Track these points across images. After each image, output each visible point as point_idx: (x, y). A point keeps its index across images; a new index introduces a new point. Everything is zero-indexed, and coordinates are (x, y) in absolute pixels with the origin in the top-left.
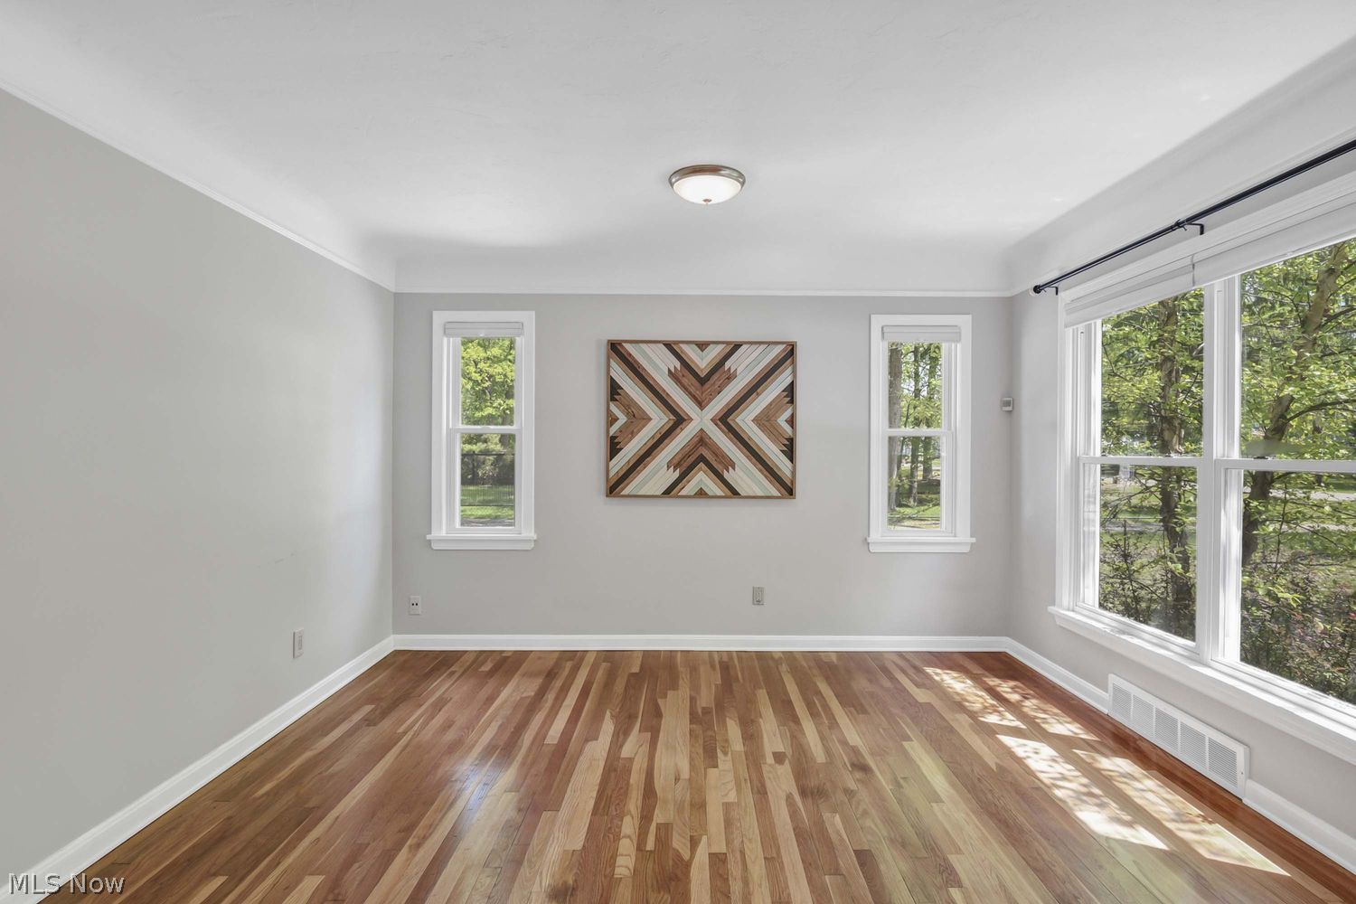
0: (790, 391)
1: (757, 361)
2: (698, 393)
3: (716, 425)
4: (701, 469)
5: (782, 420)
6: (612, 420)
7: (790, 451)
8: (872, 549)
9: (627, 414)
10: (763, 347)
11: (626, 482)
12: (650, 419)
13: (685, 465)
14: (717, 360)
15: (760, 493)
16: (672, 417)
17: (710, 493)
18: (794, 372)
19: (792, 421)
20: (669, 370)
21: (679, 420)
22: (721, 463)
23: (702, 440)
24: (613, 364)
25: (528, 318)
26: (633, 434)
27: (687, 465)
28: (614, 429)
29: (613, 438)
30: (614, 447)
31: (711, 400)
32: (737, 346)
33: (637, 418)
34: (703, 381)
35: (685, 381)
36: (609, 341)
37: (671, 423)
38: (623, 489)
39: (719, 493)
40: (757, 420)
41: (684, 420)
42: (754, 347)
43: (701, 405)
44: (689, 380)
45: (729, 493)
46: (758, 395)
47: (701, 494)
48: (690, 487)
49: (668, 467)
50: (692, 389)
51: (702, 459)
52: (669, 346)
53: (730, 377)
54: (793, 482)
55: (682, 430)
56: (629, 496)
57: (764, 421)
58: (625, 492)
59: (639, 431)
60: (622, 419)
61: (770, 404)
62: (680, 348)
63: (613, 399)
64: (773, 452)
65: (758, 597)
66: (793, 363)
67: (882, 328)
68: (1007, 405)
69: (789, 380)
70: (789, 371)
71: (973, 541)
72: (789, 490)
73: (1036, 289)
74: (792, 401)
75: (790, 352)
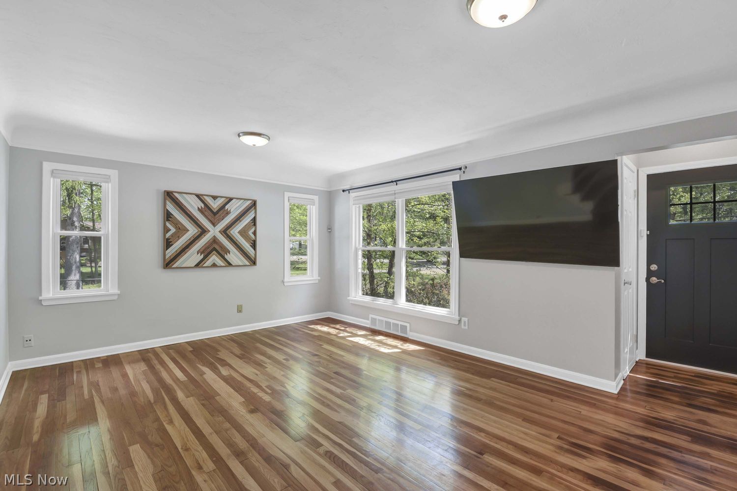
0: (254, 220)
1: (240, 206)
2: (212, 219)
3: (221, 234)
4: (214, 254)
5: (251, 233)
6: (166, 230)
7: (254, 245)
8: (285, 284)
9: (176, 228)
10: (242, 201)
11: (175, 261)
12: (188, 230)
13: (206, 253)
14: (222, 205)
15: (241, 264)
16: (200, 230)
17: (218, 265)
18: (256, 212)
19: (255, 233)
20: (198, 208)
21: (203, 231)
22: (223, 251)
23: (215, 240)
24: (168, 203)
25: (114, 173)
26: (179, 238)
27: (207, 252)
28: (168, 235)
29: (167, 239)
30: (168, 244)
31: (219, 223)
32: (231, 199)
33: (181, 230)
34: (215, 214)
35: (206, 213)
36: (165, 191)
37: (199, 233)
38: (173, 265)
39: (223, 264)
40: (240, 232)
41: (206, 231)
42: (238, 200)
43: (214, 225)
44: (208, 213)
45: (227, 264)
46: (240, 221)
47: (214, 265)
48: (209, 263)
49: (198, 253)
50: (210, 217)
51: (215, 249)
52: (198, 196)
53: (228, 213)
54: (255, 258)
55: (205, 236)
56: (177, 268)
57: (243, 233)
58: (175, 266)
59: (182, 236)
60: (173, 230)
61: (246, 226)
62: (205, 199)
63: (168, 220)
64: (247, 246)
65: (240, 310)
66: (255, 208)
67: (289, 197)
68: (329, 229)
69: (253, 216)
70: (253, 212)
71: (319, 278)
72: (254, 262)
73: (344, 191)
74: (255, 225)
75: (254, 204)
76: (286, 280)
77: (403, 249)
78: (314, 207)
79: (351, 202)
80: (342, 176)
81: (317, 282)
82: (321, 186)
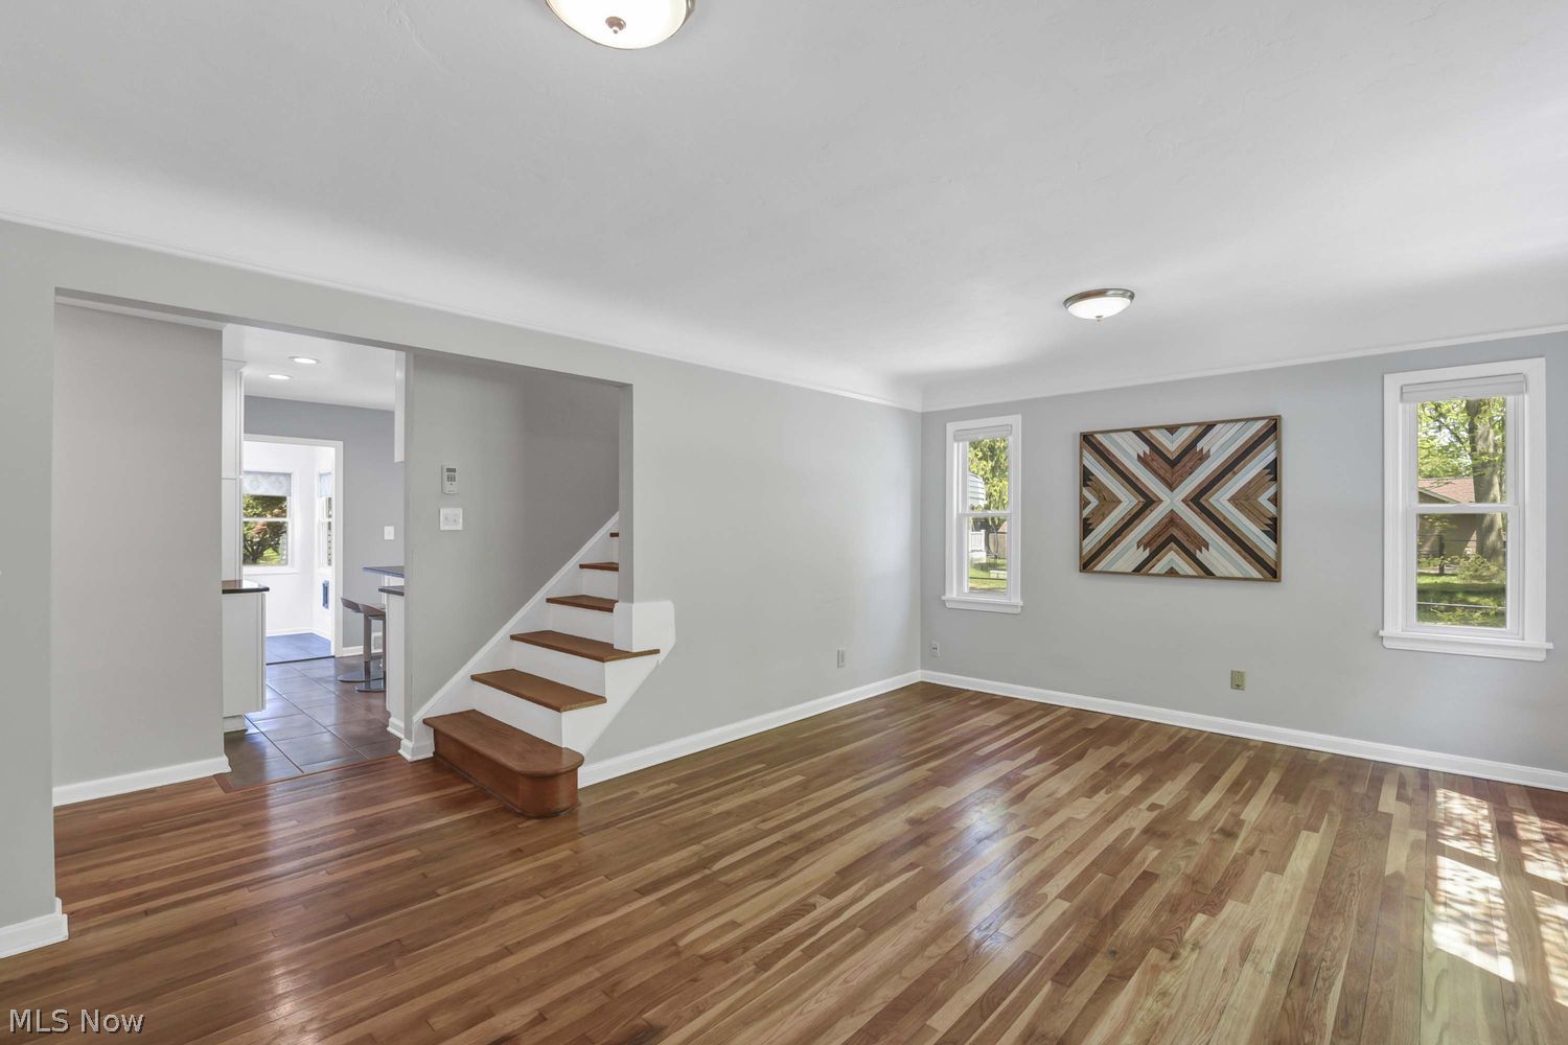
0: (1274, 470)
1: (1234, 439)
2: (1168, 476)
3: (1187, 505)
4: (1171, 549)
5: (1264, 500)
6: (1084, 503)
7: (1273, 529)
8: (1388, 644)
9: (1099, 498)
10: (1240, 424)
11: (1098, 559)
12: (1119, 502)
13: (1155, 546)
14: (1188, 442)
15: (1237, 574)
16: (1142, 499)
17: (1181, 573)
18: (1278, 448)
19: (1275, 500)
20: (1138, 455)
21: (1149, 502)
22: (1192, 542)
23: (1172, 519)
24: (1085, 453)
25: (1016, 421)
26: (1104, 516)
27: (1157, 544)
28: (1086, 512)
29: (1086, 520)
30: (1086, 528)
31: (1182, 481)
32: (1210, 426)
33: (1108, 501)
34: (1173, 463)
35: (1155, 465)
36: (1081, 434)
37: (1141, 505)
38: (1094, 566)
39: (1191, 572)
40: (1234, 500)
41: (1154, 502)
42: (1232, 424)
43: (1171, 487)
44: (1158, 463)
45: (1203, 573)
46: (1235, 474)
47: (1172, 573)
48: (1160, 566)
49: (1138, 547)
50: (1161, 472)
51: (1172, 539)
52: (1138, 432)
53: (1203, 457)
54: (1278, 562)
55: (1152, 511)
56: (1100, 572)
57: (1243, 500)
58: (1098, 568)
59: (1110, 513)
60: (1094, 502)
61: (1249, 483)
62: (1151, 435)
63: (1085, 485)
64: (1252, 532)
65: (1237, 681)
66: (1277, 438)
67: (1401, 388)
69: (1271, 457)
70: (1272, 446)
72: (1273, 573)
74: (1275, 479)
75: (1274, 427)
76: (1390, 632)
81: (1539, 656)
82: (1554, 320)
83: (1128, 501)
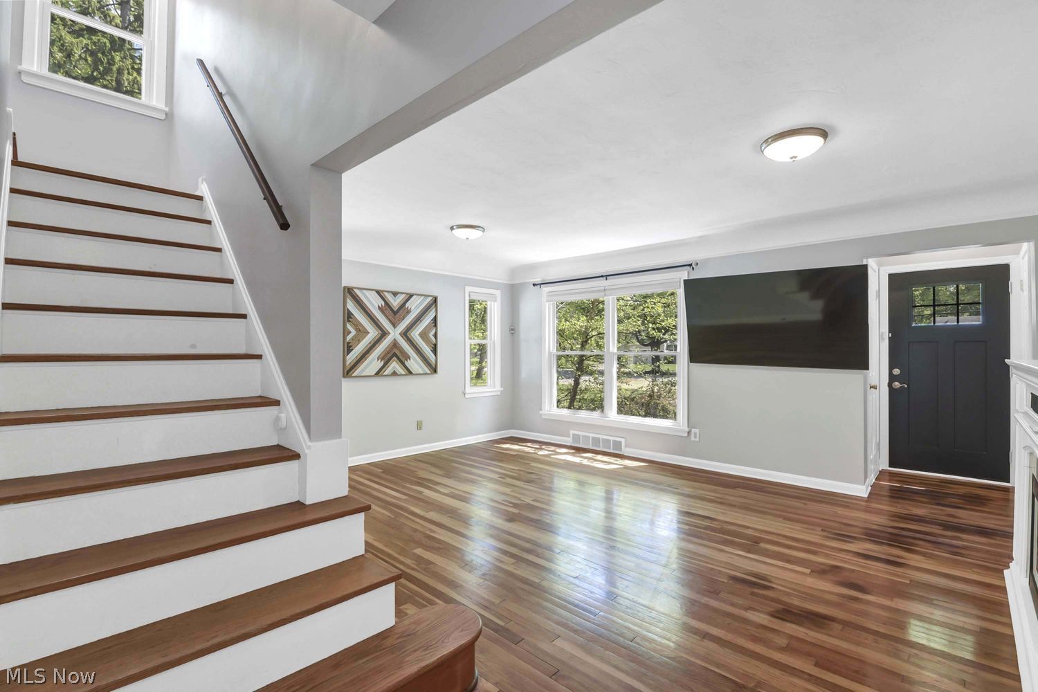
0: (435, 320)
1: (420, 304)
2: (393, 320)
3: (402, 336)
4: (394, 360)
5: (432, 335)
6: (347, 332)
7: (435, 350)
8: (466, 396)
9: (356, 330)
10: (423, 297)
11: (355, 368)
12: (369, 333)
13: (386, 359)
14: (402, 302)
15: (422, 372)
16: (380, 332)
17: (399, 373)
19: (435, 336)
20: (379, 306)
21: (384, 334)
22: (403, 356)
23: (395, 344)
24: (348, 300)
26: (359, 341)
27: (387, 358)
28: (349, 338)
29: (348, 343)
30: (348, 349)
31: (399, 323)
32: (411, 296)
33: (362, 332)
34: (395, 313)
35: (387, 312)
36: (344, 287)
37: (380, 335)
38: (352, 373)
39: (403, 372)
40: (420, 335)
41: (386, 334)
42: (419, 297)
43: (394, 326)
44: (388, 312)
45: (407, 372)
46: (421, 322)
47: (394, 374)
48: (388, 371)
49: (378, 360)
50: (390, 317)
51: (395, 355)
52: (378, 292)
53: (408, 312)
54: (436, 366)
55: (385, 339)
56: (357, 377)
57: (423, 335)
58: (355, 374)
59: (363, 339)
60: (353, 332)
61: (427, 326)
62: (385, 296)
63: (349, 321)
64: (427, 350)
65: (419, 426)
66: (436, 306)
67: (469, 292)
68: (512, 330)
69: (434, 315)
70: (434, 310)
71: (502, 389)
72: (435, 371)
73: (534, 285)
74: (436, 325)
75: (435, 300)
76: (468, 390)
77: (613, 354)
78: (496, 303)
79: (544, 299)
80: (532, 267)
81: (499, 393)
82: (501, 277)
83: (373, 333)
